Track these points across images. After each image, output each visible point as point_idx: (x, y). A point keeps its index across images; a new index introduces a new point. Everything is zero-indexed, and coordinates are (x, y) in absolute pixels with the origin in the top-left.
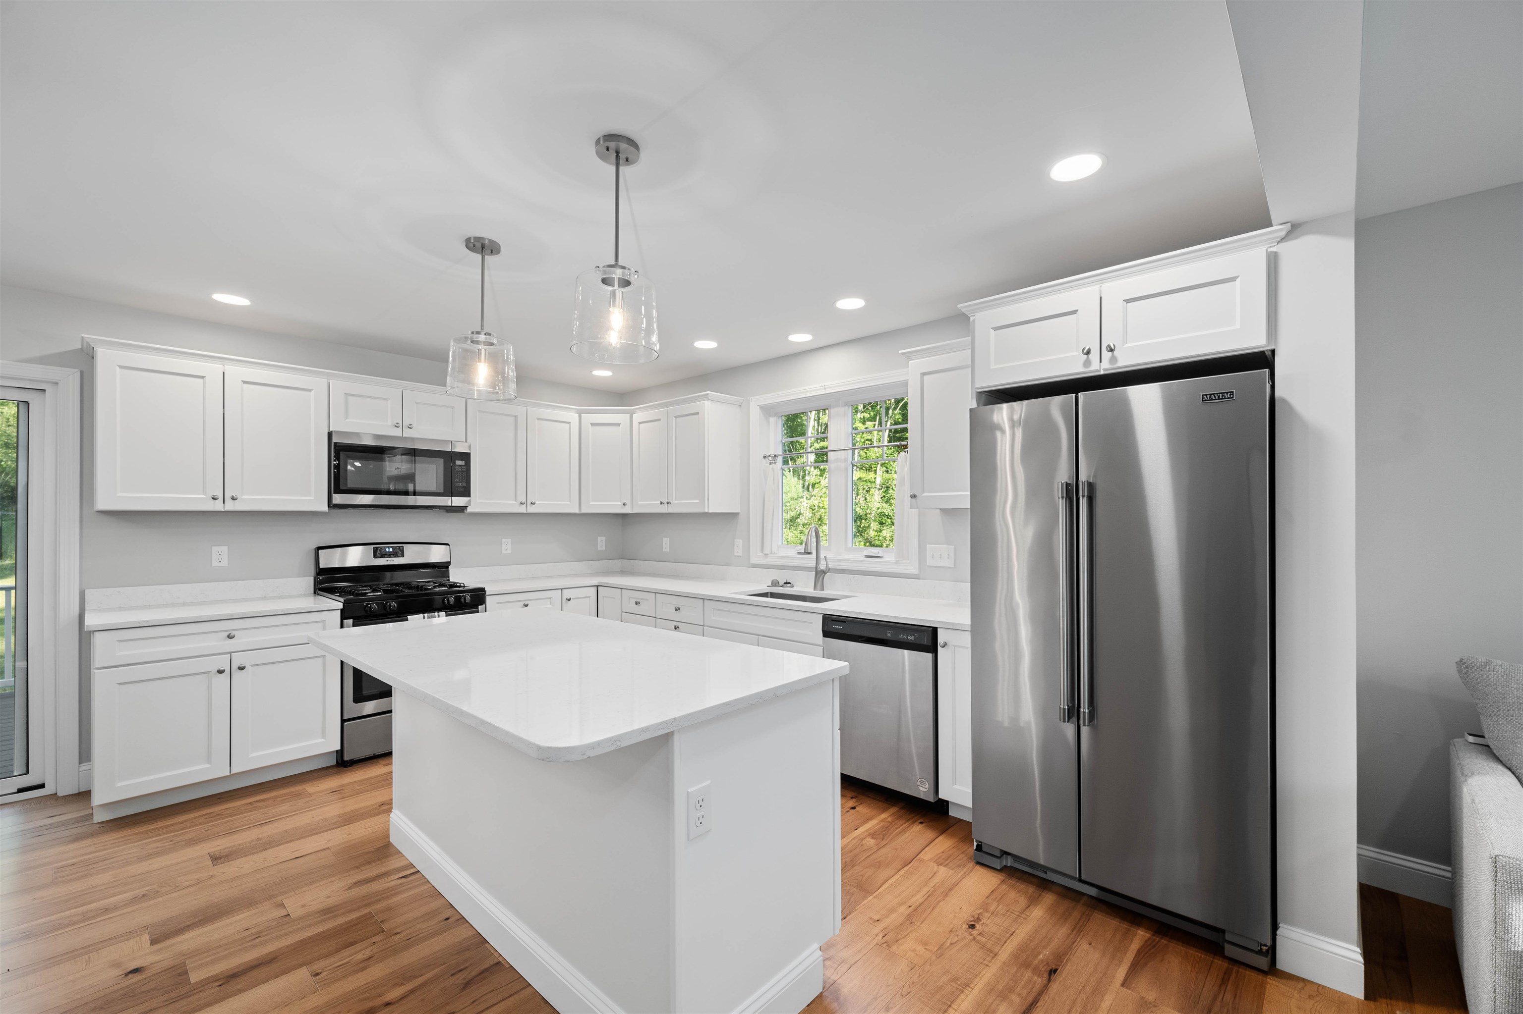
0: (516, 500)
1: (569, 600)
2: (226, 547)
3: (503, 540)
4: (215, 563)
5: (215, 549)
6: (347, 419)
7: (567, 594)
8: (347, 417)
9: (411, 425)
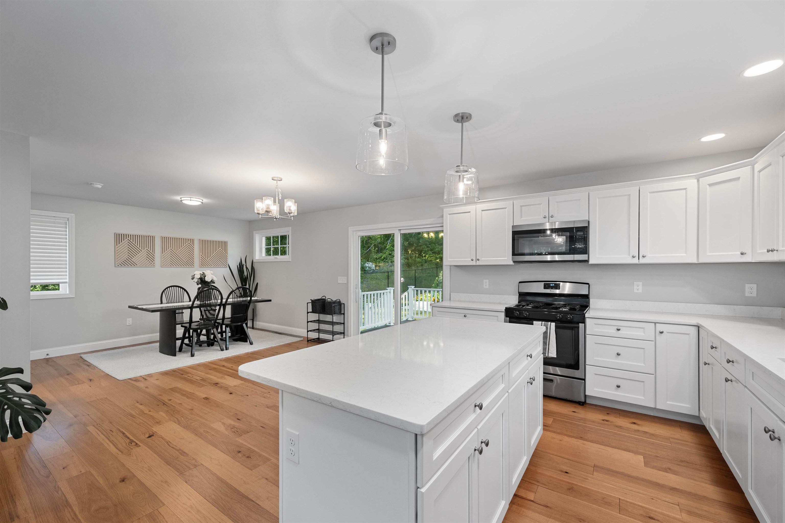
0: (629, 255)
1: (662, 333)
2: (488, 280)
3: (635, 282)
4: (485, 287)
5: (485, 281)
6: (521, 218)
7: (660, 327)
8: (521, 217)
9: (552, 215)
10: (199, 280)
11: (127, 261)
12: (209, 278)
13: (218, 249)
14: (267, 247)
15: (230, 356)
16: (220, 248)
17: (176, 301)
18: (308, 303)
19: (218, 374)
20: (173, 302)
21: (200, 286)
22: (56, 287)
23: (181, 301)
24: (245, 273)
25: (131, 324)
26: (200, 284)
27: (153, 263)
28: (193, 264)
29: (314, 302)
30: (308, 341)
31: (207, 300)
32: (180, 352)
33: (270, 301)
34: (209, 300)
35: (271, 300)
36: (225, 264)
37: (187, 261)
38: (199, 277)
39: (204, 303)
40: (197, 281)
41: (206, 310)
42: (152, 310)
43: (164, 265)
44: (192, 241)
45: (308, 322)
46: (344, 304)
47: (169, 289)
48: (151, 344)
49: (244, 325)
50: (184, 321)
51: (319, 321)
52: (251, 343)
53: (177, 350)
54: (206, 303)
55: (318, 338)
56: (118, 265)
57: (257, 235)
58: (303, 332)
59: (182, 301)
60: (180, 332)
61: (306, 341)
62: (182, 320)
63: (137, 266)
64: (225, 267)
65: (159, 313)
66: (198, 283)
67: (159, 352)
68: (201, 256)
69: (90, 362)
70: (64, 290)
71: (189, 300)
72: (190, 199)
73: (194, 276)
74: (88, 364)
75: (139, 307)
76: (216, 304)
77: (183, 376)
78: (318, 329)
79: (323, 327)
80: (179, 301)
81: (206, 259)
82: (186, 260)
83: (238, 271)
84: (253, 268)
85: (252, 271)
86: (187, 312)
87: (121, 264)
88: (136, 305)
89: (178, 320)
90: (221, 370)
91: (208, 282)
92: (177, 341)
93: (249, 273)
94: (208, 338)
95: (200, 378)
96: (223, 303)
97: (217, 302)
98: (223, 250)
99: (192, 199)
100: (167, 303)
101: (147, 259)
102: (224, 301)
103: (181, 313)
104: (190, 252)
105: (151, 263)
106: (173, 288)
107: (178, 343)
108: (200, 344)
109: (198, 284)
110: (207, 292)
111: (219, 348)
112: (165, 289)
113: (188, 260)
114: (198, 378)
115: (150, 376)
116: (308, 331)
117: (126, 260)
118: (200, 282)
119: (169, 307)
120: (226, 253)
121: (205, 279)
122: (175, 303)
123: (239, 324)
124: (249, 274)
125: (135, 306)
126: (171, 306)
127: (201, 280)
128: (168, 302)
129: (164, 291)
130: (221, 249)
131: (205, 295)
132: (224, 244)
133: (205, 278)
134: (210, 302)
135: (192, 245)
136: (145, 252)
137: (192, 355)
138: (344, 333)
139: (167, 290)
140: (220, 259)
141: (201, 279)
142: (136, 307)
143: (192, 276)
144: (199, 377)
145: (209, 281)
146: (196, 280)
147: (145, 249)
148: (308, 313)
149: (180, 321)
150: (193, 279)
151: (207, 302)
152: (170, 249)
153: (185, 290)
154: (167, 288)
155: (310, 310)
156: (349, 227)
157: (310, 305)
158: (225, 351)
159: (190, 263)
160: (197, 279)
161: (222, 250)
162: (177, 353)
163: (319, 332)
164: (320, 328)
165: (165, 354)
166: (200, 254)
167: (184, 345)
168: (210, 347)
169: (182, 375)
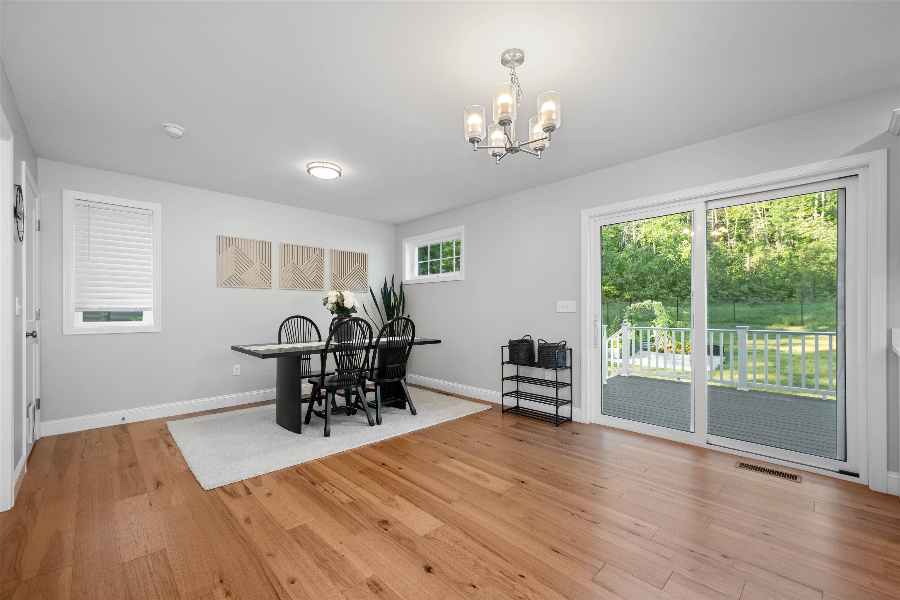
10: (335, 306)
11: (233, 278)
12: (349, 303)
13: (356, 265)
14: (420, 262)
15: (387, 438)
16: (358, 263)
17: (300, 341)
18: (502, 347)
19: (377, 486)
20: (295, 341)
21: (335, 315)
22: (137, 315)
23: (307, 340)
24: (393, 301)
25: (239, 374)
26: (336, 313)
27: (268, 283)
28: (322, 285)
29: (514, 346)
30: (503, 412)
31: (346, 339)
32: (306, 425)
33: (439, 342)
34: (349, 338)
35: (441, 341)
36: (365, 287)
37: (315, 281)
38: (335, 300)
39: (342, 344)
40: (332, 307)
41: (345, 355)
42: (263, 355)
43: (284, 287)
44: (322, 251)
45: (503, 379)
46: (571, 350)
47: (290, 320)
48: (266, 406)
49: (402, 381)
50: (313, 371)
51: (517, 378)
52: (414, 413)
53: (303, 419)
54: (344, 343)
55: (517, 407)
56: (222, 285)
57: (407, 244)
58: (495, 397)
59: (309, 340)
60: (306, 388)
61: (501, 413)
62: (309, 371)
63: (248, 287)
64: (365, 291)
65: (276, 359)
66: (333, 310)
67: (275, 423)
68: (333, 274)
69: (174, 437)
70: (148, 320)
71: (318, 339)
72: (321, 165)
73: (326, 300)
74: (170, 440)
75: (246, 348)
76: (363, 345)
77: (315, 487)
78: (517, 392)
79: (525, 387)
80: (305, 340)
81: (340, 279)
82: (313, 280)
83: (383, 298)
84: (402, 294)
85: (401, 297)
86: (316, 360)
87: (225, 282)
88: (242, 346)
89: (303, 370)
90: (382, 474)
91: (349, 309)
92: (302, 404)
93: (397, 300)
94: (348, 401)
95: (348, 498)
96: (373, 344)
97: (363, 342)
98: (362, 267)
99: (325, 165)
100: (287, 343)
101: (261, 277)
102: (374, 340)
103: (308, 359)
104: (318, 267)
105: (267, 283)
106: (296, 319)
107: (305, 407)
108: (337, 410)
109: (333, 313)
110: (346, 325)
111: (365, 419)
112: (285, 321)
113: (316, 279)
114: (344, 498)
115: (257, 480)
116: (503, 395)
117: (232, 276)
118: (337, 309)
119: (291, 349)
120: (366, 271)
121: (343, 304)
122: (299, 342)
123: (396, 380)
124: (397, 303)
125: (240, 346)
126: (293, 348)
127: (337, 306)
128: (289, 341)
129: (283, 324)
130: (360, 264)
131: (343, 329)
132: (363, 258)
133: (343, 302)
134: (351, 342)
135: (321, 257)
136: (258, 265)
137: (327, 434)
138: (571, 402)
139: (287, 322)
140: (358, 280)
141: (337, 303)
142: (241, 348)
143: (323, 300)
144: (346, 494)
145: (350, 307)
146: (330, 306)
147: (259, 261)
148: (503, 363)
149: (305, 371)
150: (325, 304)
151: (346, 342)
152: (291, 262)
153: (313, 323)
154: (288, 319)
155: (507, 358)
156: (581, 211)
157: (506, 351)
158: (376, 426)
159: (318, 285)
160: (331, 304)
161: (360, 266)
162: (303, 426)
163: (518, 396)
164: (521, 389)
165: (284, 428)
166: (332, 271)
167: (312, 413)
168: (351, 415)
169: (313, 484)
